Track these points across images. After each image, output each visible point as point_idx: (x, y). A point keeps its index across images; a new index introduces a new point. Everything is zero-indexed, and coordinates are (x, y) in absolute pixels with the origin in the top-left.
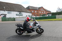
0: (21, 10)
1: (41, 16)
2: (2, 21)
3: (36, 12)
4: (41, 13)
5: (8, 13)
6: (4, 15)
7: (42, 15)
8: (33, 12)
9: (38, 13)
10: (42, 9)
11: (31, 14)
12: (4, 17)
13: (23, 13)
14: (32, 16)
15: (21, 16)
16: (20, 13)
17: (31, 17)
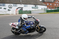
0: (37, 3)
1: (56, 9)
2: (19, 14)
3: (51, 4)
4: (56, 6)
5: (25, 6)
6: (20, 9)
7: (58, 8)
8: (48, 4)
9: (53, 5)
10: (57, 1)
11: (46, 7)
12: (21, 10)
13: (38, 6)
14: (47, 8)
15: (37, 9)
16: (35, 6)
17: (46, 10)
